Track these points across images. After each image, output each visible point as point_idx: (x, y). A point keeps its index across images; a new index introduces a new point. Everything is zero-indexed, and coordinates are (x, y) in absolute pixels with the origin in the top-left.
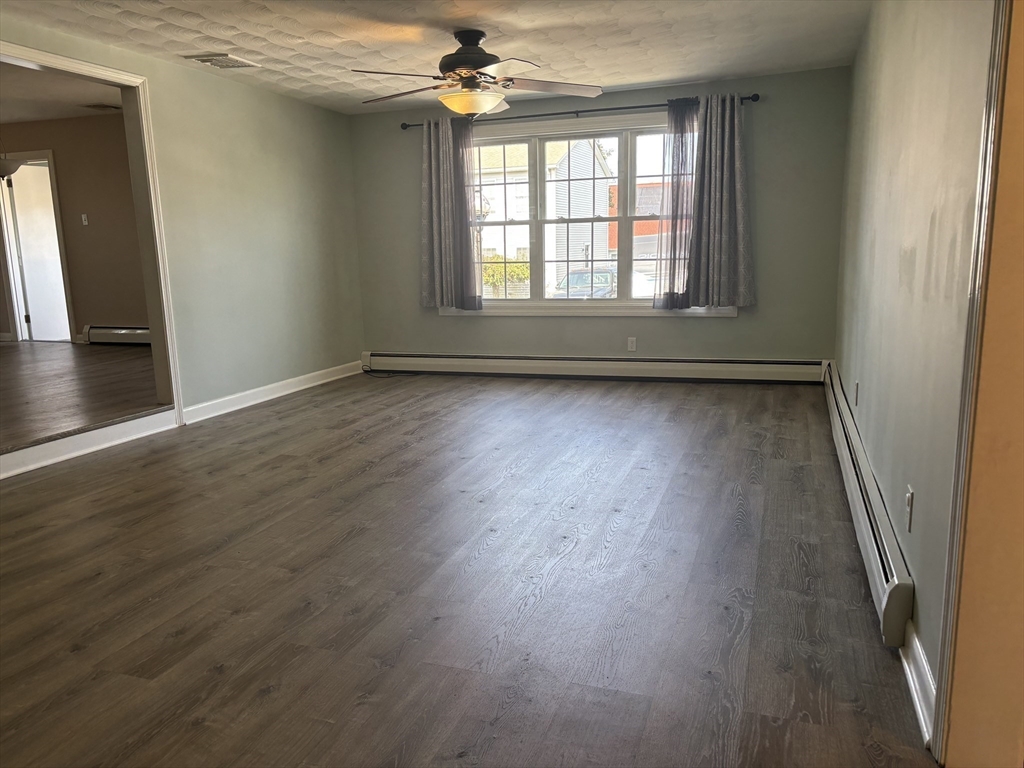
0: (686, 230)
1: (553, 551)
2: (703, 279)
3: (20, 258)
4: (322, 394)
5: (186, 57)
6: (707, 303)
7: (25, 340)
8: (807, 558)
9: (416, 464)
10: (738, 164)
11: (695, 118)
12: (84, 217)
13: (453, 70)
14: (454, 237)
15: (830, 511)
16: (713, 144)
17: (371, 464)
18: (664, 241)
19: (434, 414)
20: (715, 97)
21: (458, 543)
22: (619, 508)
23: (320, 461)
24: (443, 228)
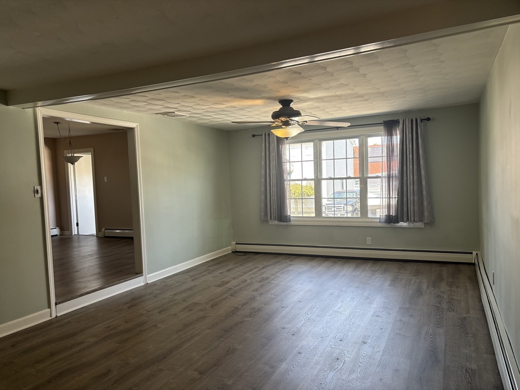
0: (395, 184)
1: (332, 368)
2: (405, 209)
3: (76, 196)
4: (212, 266)
5: (156, 114)
6: (408, 220)
7: (76, 235)
8: (471, 379)
9: (259, 310)
10: (421, 151)
11: (398, 129)
12: (105, 178)
13: (278, 118)
14: (277, 188)
15: (482, 347)
16: (408, 142)
17: (237, 309)
18: (384, 187)
19: (267, 278)
20: (407, 119)
21: (282, 361)
22: (366, 341)
23: (212, 307)
24: (271, 183)
